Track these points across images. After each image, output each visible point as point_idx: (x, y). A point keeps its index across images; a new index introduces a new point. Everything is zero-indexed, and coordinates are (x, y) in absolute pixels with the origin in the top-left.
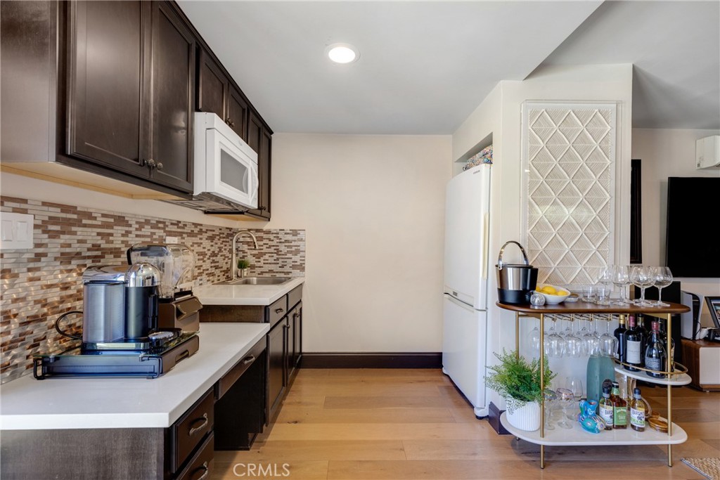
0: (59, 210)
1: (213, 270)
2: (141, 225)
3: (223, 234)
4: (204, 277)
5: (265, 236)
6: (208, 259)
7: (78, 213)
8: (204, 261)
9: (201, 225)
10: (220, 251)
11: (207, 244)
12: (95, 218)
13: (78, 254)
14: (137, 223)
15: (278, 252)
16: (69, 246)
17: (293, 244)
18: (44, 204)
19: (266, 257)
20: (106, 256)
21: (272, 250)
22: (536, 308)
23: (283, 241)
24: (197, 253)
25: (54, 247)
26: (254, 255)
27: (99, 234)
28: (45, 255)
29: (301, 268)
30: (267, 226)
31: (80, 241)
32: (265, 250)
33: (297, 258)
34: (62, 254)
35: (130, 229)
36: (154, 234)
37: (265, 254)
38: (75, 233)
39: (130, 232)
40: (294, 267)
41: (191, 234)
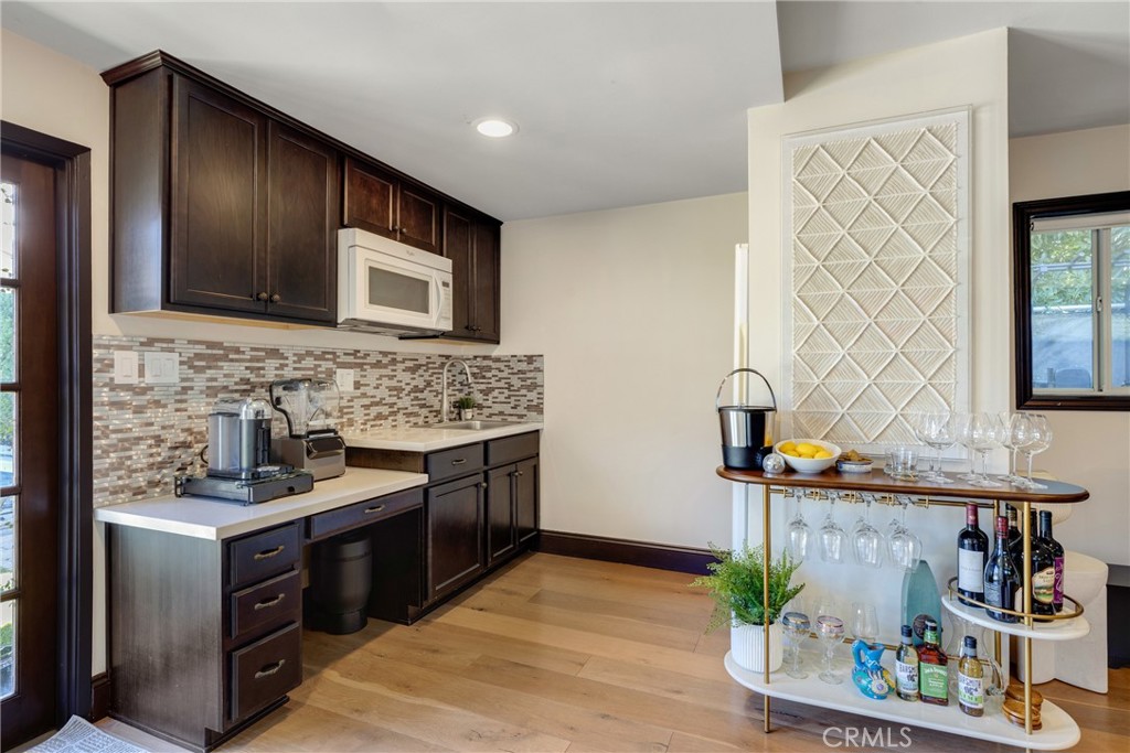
0: (204, 347)
1: (416, 409)
2: (300, 358)
3: (434, 363)
4: (400, 417)
5: (494, 365)
6: (408, 395)
7: (225, 349)
8: (399, 398)
9: (395, 353)
10: (429, 384)
11: (406, 377)
12: (243, 352)
13: (225, 388)
14: (295, 355)
15: (509, 387)
16: (215, 380)
17: (529, 375)
18: (190, 342)
19: (496, 393)
20: (256, 390)
21: (502, 384)
22: (769, 476)
23: (515, 371)
24: (387, 387)
25: (200, 382)
26: (481, 391)
27: (247, 368)
28: (192, 388)
29: (539, 409)
30: (496, 351)
31: (225, 376)
32: (494, 385)
33: (533, 395)
34: (208, 387)
35: (287, 362)
36: (320, 366)
37: (493, 389)
38: (221, 368)
39: (287, 365)
40: (529, 408)
41: (378, 365)
